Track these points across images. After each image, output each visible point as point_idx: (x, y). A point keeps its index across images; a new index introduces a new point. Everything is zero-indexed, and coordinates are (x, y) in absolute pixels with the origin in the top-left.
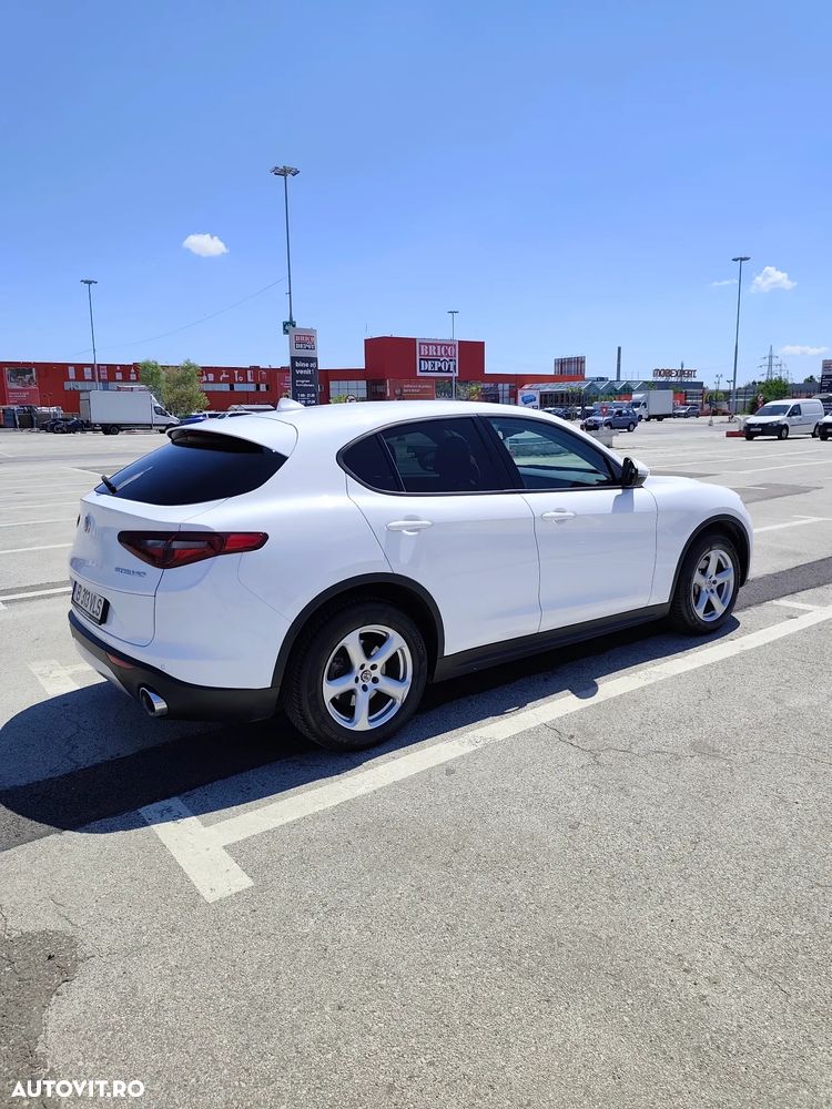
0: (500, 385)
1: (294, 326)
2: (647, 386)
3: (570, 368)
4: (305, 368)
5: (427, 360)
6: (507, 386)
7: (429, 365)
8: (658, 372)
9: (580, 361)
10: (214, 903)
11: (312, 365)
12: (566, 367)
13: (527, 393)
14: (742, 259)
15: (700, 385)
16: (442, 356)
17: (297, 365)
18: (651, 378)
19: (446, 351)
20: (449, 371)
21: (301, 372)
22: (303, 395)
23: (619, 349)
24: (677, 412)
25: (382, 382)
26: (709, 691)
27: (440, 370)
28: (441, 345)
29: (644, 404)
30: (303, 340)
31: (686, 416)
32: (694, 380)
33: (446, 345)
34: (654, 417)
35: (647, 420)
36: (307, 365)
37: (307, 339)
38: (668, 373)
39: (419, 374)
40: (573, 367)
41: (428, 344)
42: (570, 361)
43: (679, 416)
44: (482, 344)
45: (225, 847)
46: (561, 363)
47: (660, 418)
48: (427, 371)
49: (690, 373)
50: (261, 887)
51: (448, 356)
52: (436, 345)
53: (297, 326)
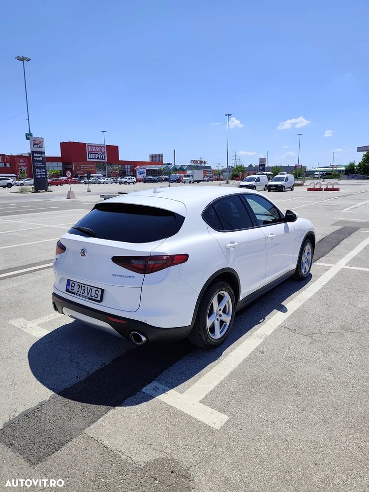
0: (126, 166)
1: (32, 136)
2: (190, 167)
3: (156, 159)
4: (39, 157)
5: (92, 153)
6: (129, 166)
7: (92, 156)
8: (192, 162)
9: (161, 156)
10: (220, 429)
11: (42, 155)
12: (155, 159)
13: (140, 170)
14: (229, 115)
15: (209, 167)
16: (99, 152)
17: (35, 155)
18: (190, 164)
19: (100, 150)
20: (102, 159)
21: (37, 159)
22: (39, 170)
23: (174, 151)
24: (204, 179)
25: (70, 163)
26: (327, 304)
27: (98, 158)
28: (98, 147)
29: (192, 176)
30: (38, 143)
31: (208, 181)
32: (207, 165)
33: (100, 147)
34: (196, 181)
35: (193, 183)
36: (40, 155)
37: (39, 142)
38: (196, 162)
39: (88, 160)
40: (158, 158)
41: (92, 146)
42: (156, 156)
43: (205, 181)
44: (117, 147)
45: (200, 402)
46: (152, 157)
47: (198, 182)
48: (92, 159)
49: (205, 162)
50: (233, 417)
51: (102, 152)
52: (96, 146)
53: (33, 136)
